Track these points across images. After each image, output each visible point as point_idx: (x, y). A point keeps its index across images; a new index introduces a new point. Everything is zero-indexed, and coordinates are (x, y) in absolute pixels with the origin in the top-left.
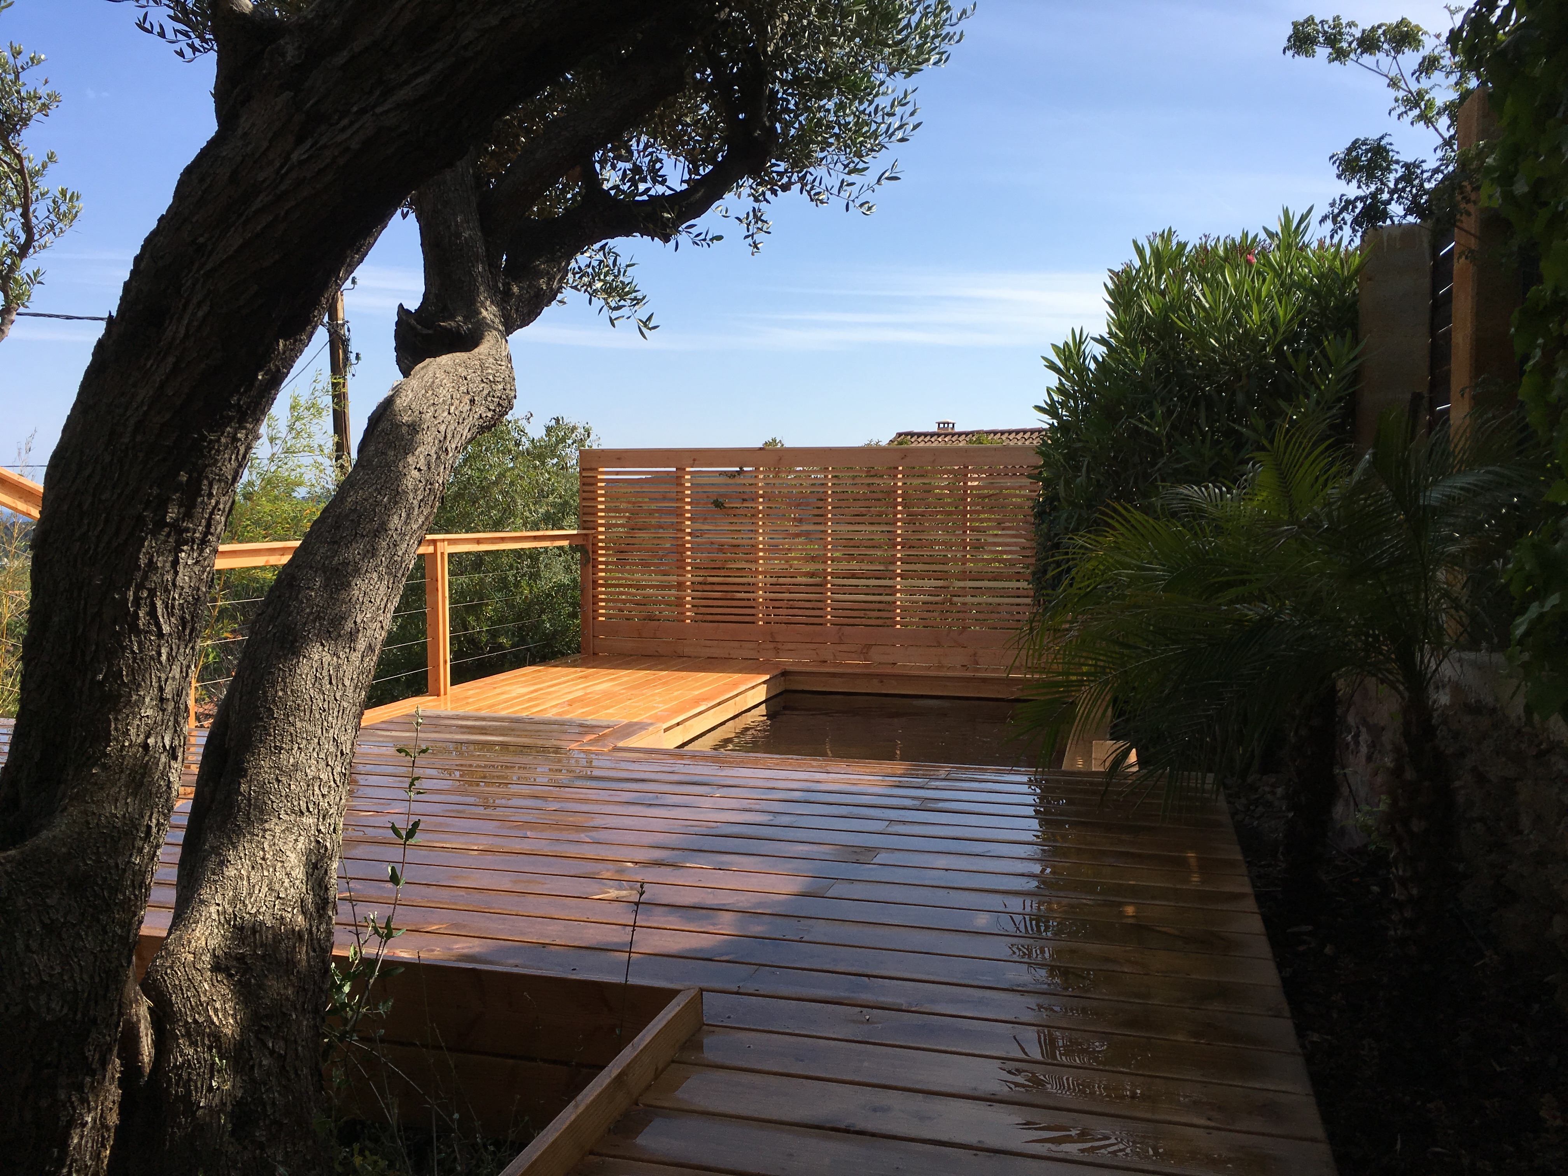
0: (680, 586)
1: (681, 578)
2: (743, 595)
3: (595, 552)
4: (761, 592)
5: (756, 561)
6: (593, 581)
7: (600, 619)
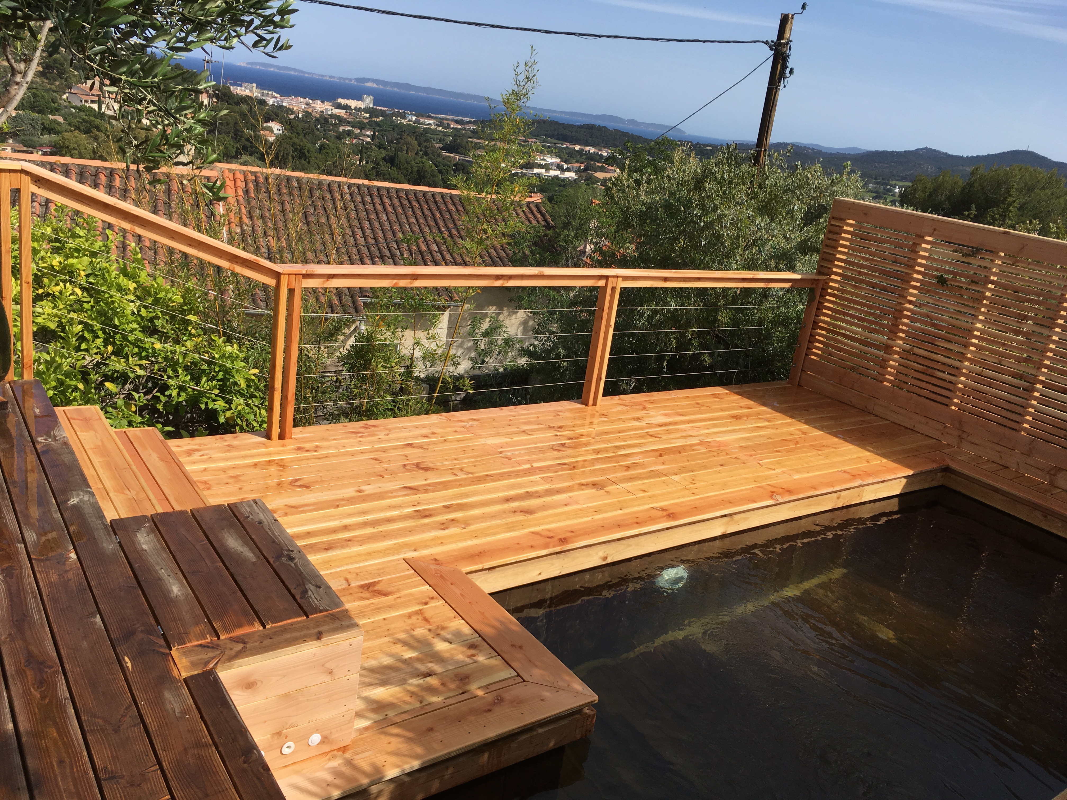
0: (887, 348)
1: (889, 342)
2: (944, 376)
3: (822, 296)
4: (962, 378)
5: (966, 346)
6: (814, 322)
7: (812, 357)
